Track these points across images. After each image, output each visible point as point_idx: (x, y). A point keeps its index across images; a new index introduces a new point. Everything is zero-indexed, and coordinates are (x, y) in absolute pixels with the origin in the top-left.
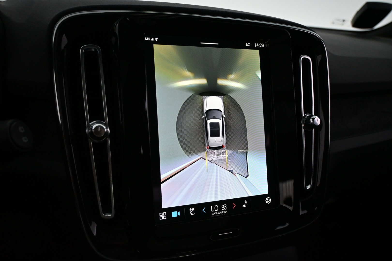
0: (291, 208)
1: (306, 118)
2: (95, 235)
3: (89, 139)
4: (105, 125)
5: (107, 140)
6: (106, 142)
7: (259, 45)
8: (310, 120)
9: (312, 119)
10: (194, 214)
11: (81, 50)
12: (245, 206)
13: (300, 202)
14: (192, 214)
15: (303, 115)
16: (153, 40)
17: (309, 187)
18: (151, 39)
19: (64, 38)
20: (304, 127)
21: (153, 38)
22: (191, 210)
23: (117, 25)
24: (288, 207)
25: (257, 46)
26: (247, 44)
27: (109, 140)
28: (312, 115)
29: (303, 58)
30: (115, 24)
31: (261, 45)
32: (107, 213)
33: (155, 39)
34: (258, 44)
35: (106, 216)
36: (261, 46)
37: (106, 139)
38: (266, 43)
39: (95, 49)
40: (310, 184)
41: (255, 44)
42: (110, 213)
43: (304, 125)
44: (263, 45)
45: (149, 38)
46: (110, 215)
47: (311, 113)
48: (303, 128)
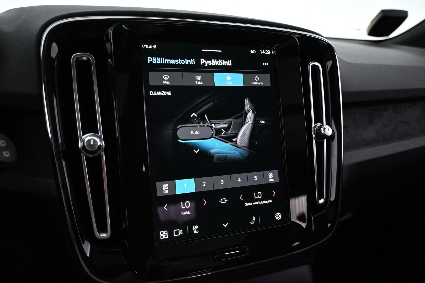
0: (304, 225)
1: (316, 128)
2: (88, 255)
3: (82, 154)
4: (99, 137)
5: (102, 154)
6: (100, 156)
7: (266, 52)
8: (321, 130)
9: (323, 129)
10: (197, 232)
11: (73, 59)
12: (253, 222)
13: (312, 218)
14: (195, 232)
15: (314, 126)
16: (150, 47)
17: (321, 201)
18: (148, 46)
19: (54, 45)
20: (315, 138)
21: (151, 46)
22: (195, 228)
23: (112, 31)
24: (301, 223)
25: (263, 52)
26: (253, 51)
27: (103, 153)
28: (323, 125)
29: (312, 65)
30: (109, 31)
31: (268, 51)
32: (102, 233)
33: (153, 46)
34: (264, 51)
35: (101, 235)
36: (268, 53)
37: (101, 152)
38: (273, 50)
39: (87, 57)
40: (323, 198)
41: (261, 51)
42: (106, 231)
43: (315, 136)
44: (269, 52)
45: (147, 46)
46: (106, 235)
47: (322, 123)
48: (313, 139)
